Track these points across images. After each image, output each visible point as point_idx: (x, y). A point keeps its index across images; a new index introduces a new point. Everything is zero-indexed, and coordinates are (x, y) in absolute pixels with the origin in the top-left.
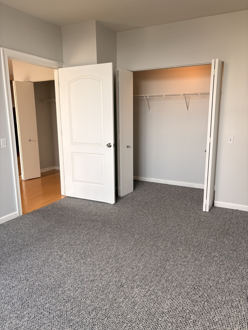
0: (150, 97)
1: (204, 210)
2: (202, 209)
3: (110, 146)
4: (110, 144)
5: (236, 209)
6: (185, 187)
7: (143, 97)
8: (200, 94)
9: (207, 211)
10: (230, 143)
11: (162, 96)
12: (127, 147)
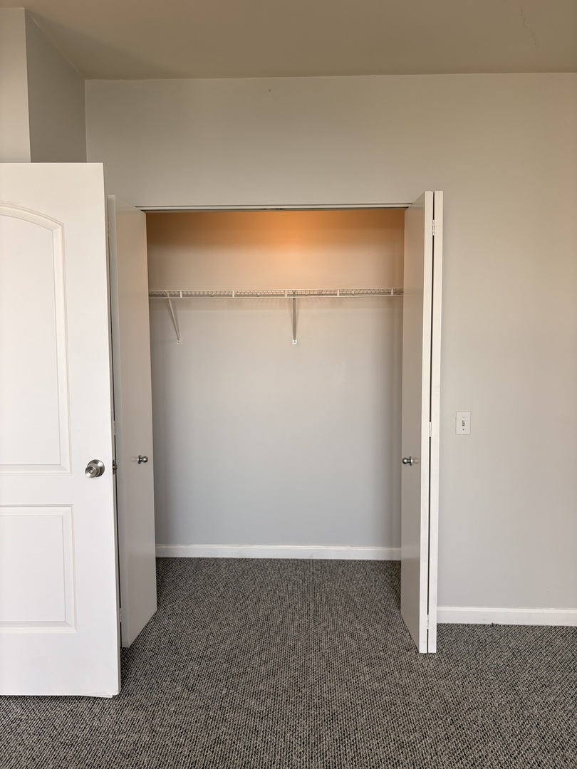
0: (188, 295)
1: (422, 650)
2: (417, 649)
3: (100, 472)
4: (95, 462)
5: (490, 623)
6: (303, 561)
7: (166, 296)
8: (340, 294)
9: (433, 649)
10: (464, 432)
11: (228, 295)
12: (140, 462)
